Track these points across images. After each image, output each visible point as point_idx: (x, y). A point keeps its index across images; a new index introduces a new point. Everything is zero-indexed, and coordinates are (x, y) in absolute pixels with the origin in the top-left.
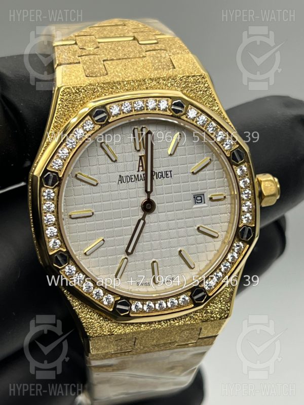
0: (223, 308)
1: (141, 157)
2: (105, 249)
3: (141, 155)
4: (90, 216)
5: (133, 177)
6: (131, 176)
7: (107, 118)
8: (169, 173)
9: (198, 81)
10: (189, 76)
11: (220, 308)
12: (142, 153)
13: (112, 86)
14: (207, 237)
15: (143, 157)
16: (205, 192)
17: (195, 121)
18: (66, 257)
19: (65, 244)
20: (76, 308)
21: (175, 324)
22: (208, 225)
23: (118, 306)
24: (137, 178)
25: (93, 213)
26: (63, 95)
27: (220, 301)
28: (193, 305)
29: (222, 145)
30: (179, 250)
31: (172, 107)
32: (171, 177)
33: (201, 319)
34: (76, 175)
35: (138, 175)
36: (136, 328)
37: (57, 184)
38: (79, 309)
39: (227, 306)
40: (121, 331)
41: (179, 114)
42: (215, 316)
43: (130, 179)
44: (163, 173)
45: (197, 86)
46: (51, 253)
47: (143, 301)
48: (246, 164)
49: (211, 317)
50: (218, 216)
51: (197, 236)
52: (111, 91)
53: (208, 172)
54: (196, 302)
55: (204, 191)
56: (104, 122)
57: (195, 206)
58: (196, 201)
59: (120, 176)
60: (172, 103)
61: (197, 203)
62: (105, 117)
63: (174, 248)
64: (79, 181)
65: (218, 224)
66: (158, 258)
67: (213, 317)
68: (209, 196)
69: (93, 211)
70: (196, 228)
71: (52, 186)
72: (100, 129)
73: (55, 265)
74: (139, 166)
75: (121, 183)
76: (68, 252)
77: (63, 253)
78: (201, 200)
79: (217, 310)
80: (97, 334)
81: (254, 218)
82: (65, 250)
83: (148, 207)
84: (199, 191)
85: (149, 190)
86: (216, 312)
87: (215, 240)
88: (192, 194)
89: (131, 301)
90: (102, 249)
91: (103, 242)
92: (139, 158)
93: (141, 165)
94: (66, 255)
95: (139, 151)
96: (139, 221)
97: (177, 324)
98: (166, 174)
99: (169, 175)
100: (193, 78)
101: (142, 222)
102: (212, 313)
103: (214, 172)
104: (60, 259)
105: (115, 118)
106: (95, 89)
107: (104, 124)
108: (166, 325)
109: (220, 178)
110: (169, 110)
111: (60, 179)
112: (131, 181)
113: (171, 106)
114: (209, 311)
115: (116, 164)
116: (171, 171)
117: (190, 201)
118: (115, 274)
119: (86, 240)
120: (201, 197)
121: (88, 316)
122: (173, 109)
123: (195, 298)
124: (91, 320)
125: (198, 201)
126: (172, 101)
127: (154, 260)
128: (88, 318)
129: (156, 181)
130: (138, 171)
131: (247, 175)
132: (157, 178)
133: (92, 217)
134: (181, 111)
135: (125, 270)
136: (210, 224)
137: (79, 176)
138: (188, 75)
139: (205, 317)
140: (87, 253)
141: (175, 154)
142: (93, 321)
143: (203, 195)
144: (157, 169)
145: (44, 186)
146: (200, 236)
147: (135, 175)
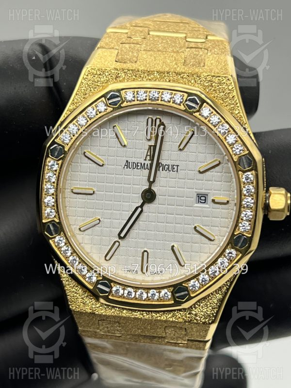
0: (208, 313)
1: (150, 146)
2: (100, 228)
3: (150, 144)
4: (91, 194)
5: (139, 164)
6: (137, 163)
7: (120, 102)
8: (176, 167)
9: (222, 82)
10: (214, 76)
11: (205, 312)
12: (152, 143)
13: (136, 74)
14: (203, 238)
15: (152, 147)
16: (209, 193)
17: (207, 120)
18: (58, 227)
19: (59, 215)
20: (64, 279)
21: (157, 317)
22: (206, 226)
23: (99, 286)
24: (143, 166)
25: (94, 192)
26: (88, 75)
27: (207, 305)
28: (173, 302)
29: (232, 148)
30: (172, 245)
31: (186, 103)
32: (177, 171)
33: (184, 319)
34: (85, 153)
35: (144, 164)
36: (118, 312)
37: (62, 157)
38: (67, 281)
39: (213, 312)
40: (103, 311)
41: (191, 110)
42: (199, 319)
43: (136, 166)
44: (170, 166)
45: (220, 87)
46: (44, 221)
47: (125, 286)
48: (253, 172)
49: (195, 319)
50: (218, 219)
51: (193, 235)
52: (134, 79)
53: (216, 174)
54: (177, 299)
55: (209, 191)
56: (117, 106)
57: (196, 205)
58: (200, 200)
59: (127, 161)
60: (187, 98)
61: (200, 202)
62: (119, 101)
63: (168, 242)
64: (87, 159)
65: (217, 228)
66: (150, 249)
67: (197, 320)
68: (212, 198)
69: (95, 190)
70: (194, 227)
71: (56, 158)
72: (111, 111)
73: (46, 232)
74: (147, 155)
75: (127, 168)
76: (60, 223)
77: (56, 223)
78: (205, 200)
79: (203, 313)
80: (79, 309)
81: (252, 228)
82: (58, 221)
83: (149, 196)
84: (203, 191)
85: (151, 180)
86: (201, 316)
87: (212, 242)
88: (196, 192)
89: (112, 284)
90: (96, 228)
91: (98, 221)
92: (148, 147)
93: (149, 154)
94: (58, 226)
95: (149, 140)
96: (137, 208)
97: (159, 318)
98: (173, 168)
99: (176, 169)
100: (218, 78)
101: (140, 209)
102: (196, 315)
103: (222, 175)
104: (52, 228)
105: (129, 104)
106: (119, 74)
107: (116, 108)
108: (148, 316)
109: (226, 182)
110: (183, 104)
111: (65, 153)
112: (137, 169)
113: (186, 101)
114: (193, 312)
115: (125, 149)
116: (178, 166)
117: (192, 199)
118: (105, 255)
119: (84, 217)
120: (205, 197)
121: (73, 290)
122: (187, 105)
123: (177, 295)
124: (75, 295)
125: (202, 201)
126: (188, 96)
127: (146, 249)
128: (73, 292)
129: (161, 173)
130: (145, 160)
131: (252, 183)
132: (163, 170)
133: (93, 195)
134: (195, 108)
135: (116, 253)
136: (208, 226)
137: (87, 154)
138: (213, 74)
139: (189, 317)
140: (81, 229)
141: (185, 150)
142: (78, 295)
143: (207, 195)
144: (165, 161)
145: (49, 157)
146: (196, 235)
147: (141, 164)
